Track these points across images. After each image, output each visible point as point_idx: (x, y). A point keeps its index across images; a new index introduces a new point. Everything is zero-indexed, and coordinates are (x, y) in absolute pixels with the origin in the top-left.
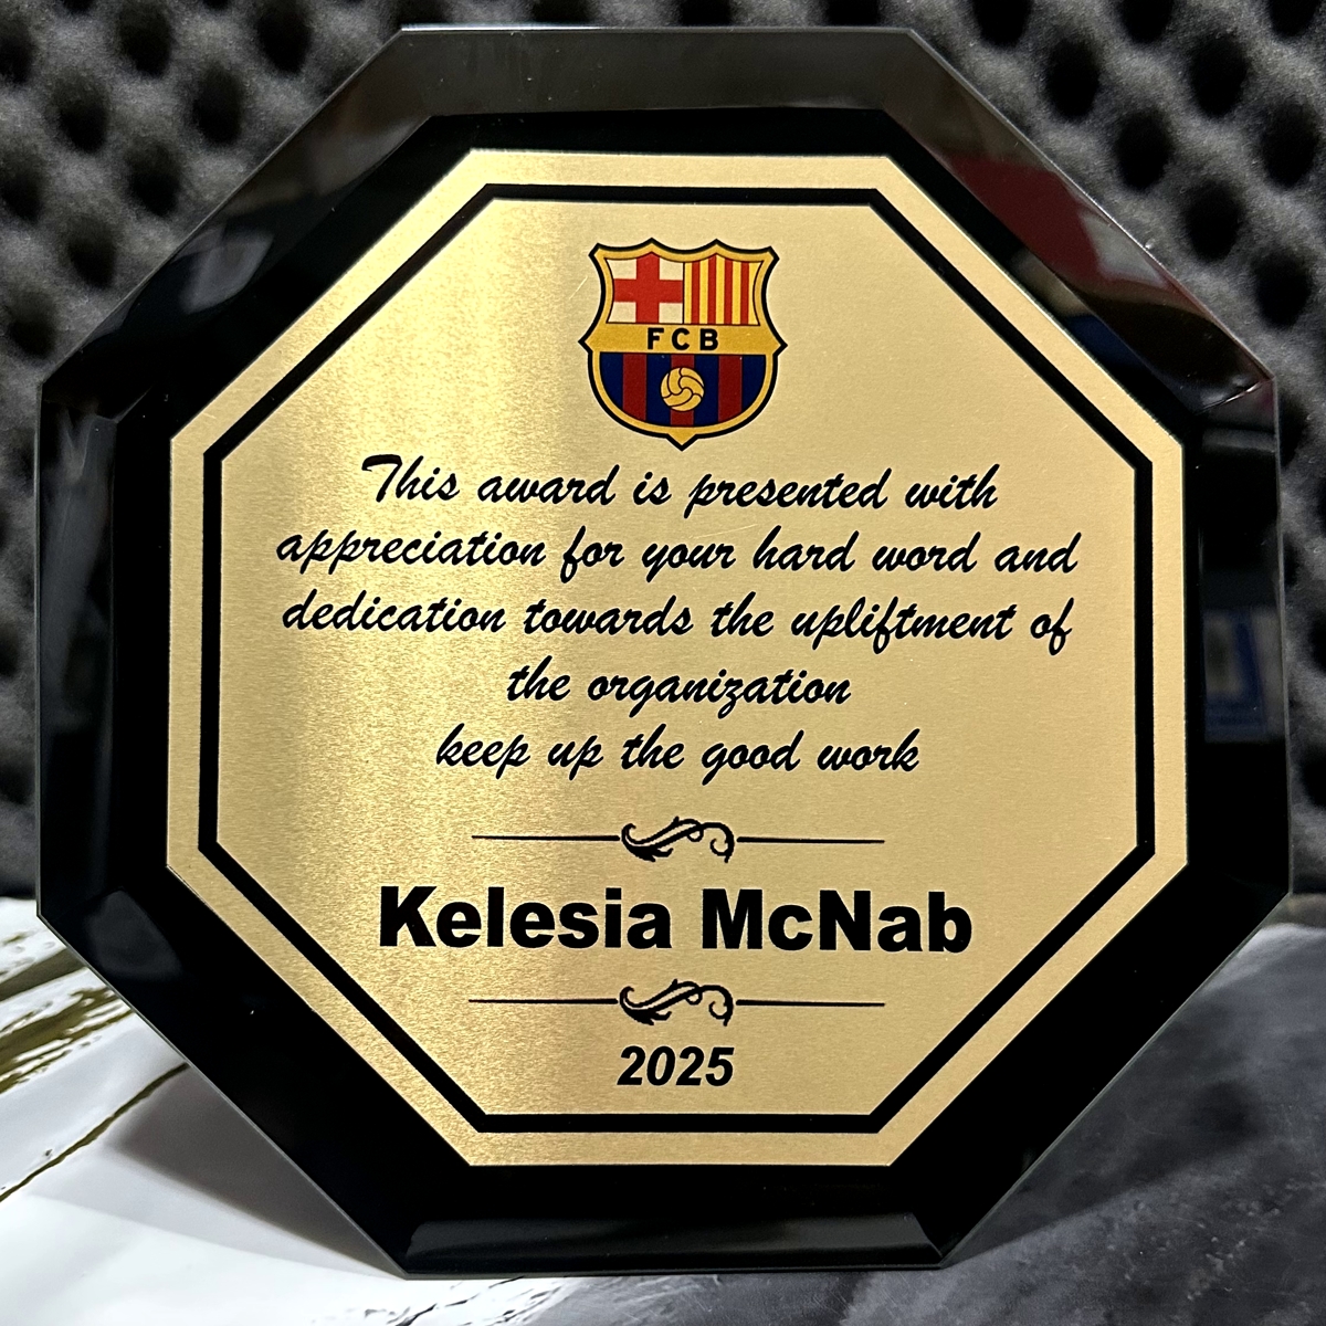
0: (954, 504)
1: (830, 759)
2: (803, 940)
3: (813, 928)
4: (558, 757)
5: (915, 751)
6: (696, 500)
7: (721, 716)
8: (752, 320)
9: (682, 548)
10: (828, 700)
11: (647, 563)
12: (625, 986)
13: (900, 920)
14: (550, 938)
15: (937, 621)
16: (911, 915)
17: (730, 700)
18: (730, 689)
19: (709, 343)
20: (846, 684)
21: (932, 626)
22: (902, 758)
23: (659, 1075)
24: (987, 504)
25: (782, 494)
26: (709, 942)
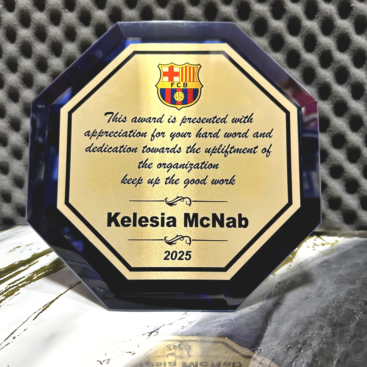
0: (243, 122)
1: (214, 182)
2: (208, 225)
3: (210, 222)
4: (150, 182)
5: (234, 180)
6: (182, 122)
7: (188, 172)
8: (195, 80)
9: (179, 133)
10: (214, 168)
11: (171, 137)
12: (165, 236)
13: (231, 220)
14: (148, 224)
15: (239, 149)
16: (234, 219)
17: (190, 168)
18: (191, 166)
19: (185, 86)
20: (218, 164)
21: (238, 151)
22: (231, 182)
23: (173, 258)
24: (251, 122)
25: (202, 120)
26: (186, 225)
